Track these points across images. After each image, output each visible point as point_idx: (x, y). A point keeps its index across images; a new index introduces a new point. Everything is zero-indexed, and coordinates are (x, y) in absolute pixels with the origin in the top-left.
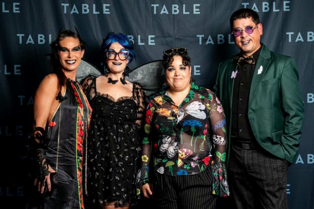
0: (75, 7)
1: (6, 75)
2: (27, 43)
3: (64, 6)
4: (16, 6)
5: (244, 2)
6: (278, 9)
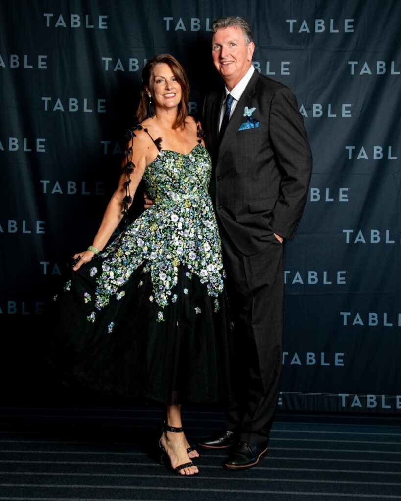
0: (119, 62)
1: (26, 152)
2: (54, 110)
3: (105, 61)
4: (43, 60)
5: (351, 61)
6: (397, 71)
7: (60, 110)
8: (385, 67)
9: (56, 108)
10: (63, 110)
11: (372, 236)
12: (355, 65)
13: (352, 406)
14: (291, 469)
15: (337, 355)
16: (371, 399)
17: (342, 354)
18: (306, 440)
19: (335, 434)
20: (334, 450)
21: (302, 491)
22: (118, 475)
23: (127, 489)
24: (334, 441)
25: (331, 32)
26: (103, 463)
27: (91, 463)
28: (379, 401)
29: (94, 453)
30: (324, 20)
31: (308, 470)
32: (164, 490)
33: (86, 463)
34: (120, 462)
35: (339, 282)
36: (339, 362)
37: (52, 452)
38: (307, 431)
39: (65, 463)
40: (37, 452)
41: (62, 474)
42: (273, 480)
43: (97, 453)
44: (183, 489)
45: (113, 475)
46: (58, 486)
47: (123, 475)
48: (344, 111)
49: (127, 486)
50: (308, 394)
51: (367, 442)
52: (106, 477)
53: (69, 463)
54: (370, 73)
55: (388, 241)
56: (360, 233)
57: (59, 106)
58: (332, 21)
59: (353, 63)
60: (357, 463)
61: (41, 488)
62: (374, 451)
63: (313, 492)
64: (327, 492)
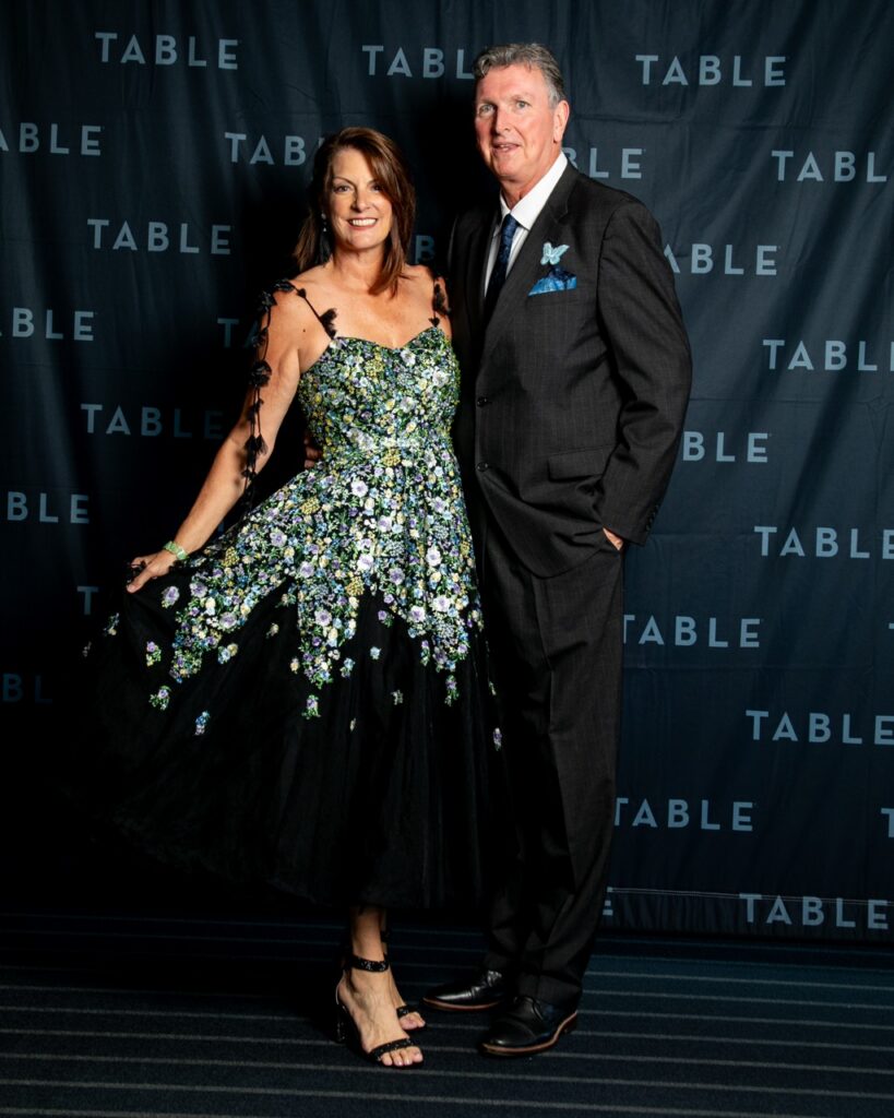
3: (230, 140)
7: (128, 248)
8: (854, 165)
9: (119, 243)
10: (134, 248)
11: (820, 541)
12: (787, 159)
13: (770, 921)
14: (629, 1058)
15: (737, 806)
16: (812, 906)
17: (749, 805)
18: (665, 995)
19: (731, 983)
20: (727, 1019)
21: (653, 1106)
22: (242, 1063)
23: (261, 1095)
24: (727, 998)
25: (735, 84)
26: (208, 1038)
27: (182, 1037)
28: (829, 910)
29: (190, 1015)
30: (719, 57)
31: (667, 1060)
32: (344, 1098)
33: (171, 1036)
34: (248, 1036)
35: (744, 644)
36: (741, 823)
37: (95, 1012)
38: (667, 976)
39: (124, 1035)
40: (62, 1010)
41: (117, 1059)
42: (589, 1081)
43: (196, 1015)
44: (388, 1097)
45: (231, 1063)
46: (107, 1085)
47: (252, 1064)
48: (761, 262)
49: (261, 1087)
50: (672, 892)
51: (801, 1003)
52: (215, 1067)
53: (134, 1035)
54: (819, 178)
55: (854, 554)
56: (793, 535)
57: (126, 239)
58: (737, 60)
59: (782, 156)
60: (778, 1046)
61: (70, 1088)
62: (816, 1023)
63: (678, 1107)
64: (708, 1109)
